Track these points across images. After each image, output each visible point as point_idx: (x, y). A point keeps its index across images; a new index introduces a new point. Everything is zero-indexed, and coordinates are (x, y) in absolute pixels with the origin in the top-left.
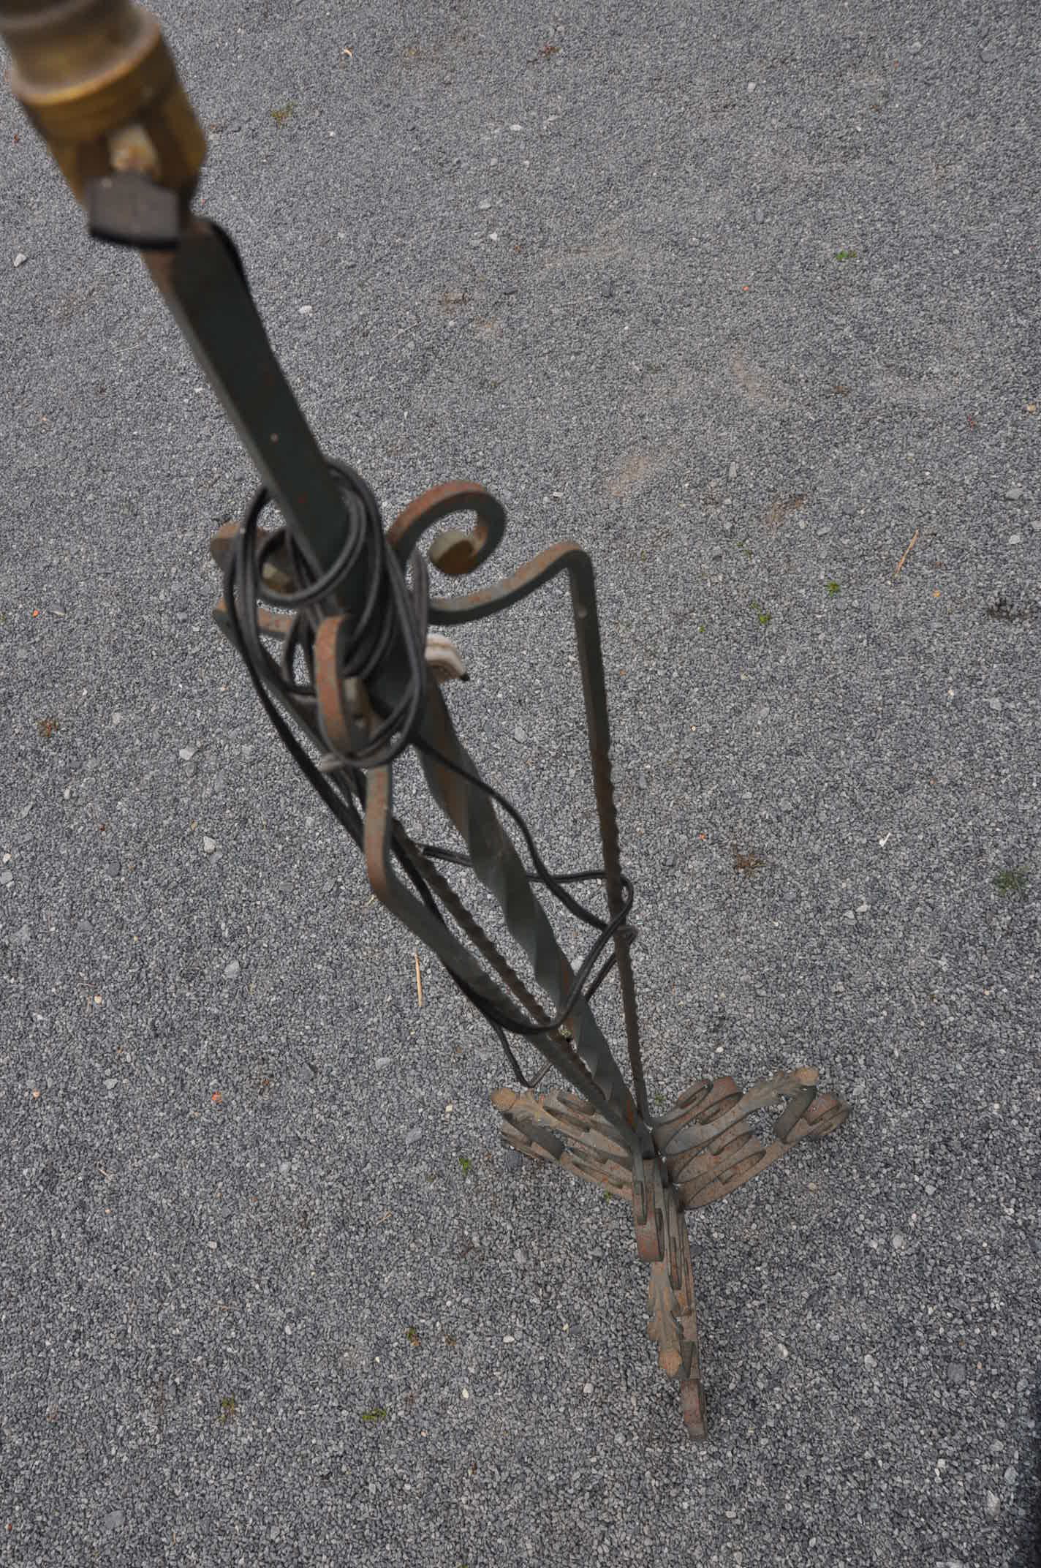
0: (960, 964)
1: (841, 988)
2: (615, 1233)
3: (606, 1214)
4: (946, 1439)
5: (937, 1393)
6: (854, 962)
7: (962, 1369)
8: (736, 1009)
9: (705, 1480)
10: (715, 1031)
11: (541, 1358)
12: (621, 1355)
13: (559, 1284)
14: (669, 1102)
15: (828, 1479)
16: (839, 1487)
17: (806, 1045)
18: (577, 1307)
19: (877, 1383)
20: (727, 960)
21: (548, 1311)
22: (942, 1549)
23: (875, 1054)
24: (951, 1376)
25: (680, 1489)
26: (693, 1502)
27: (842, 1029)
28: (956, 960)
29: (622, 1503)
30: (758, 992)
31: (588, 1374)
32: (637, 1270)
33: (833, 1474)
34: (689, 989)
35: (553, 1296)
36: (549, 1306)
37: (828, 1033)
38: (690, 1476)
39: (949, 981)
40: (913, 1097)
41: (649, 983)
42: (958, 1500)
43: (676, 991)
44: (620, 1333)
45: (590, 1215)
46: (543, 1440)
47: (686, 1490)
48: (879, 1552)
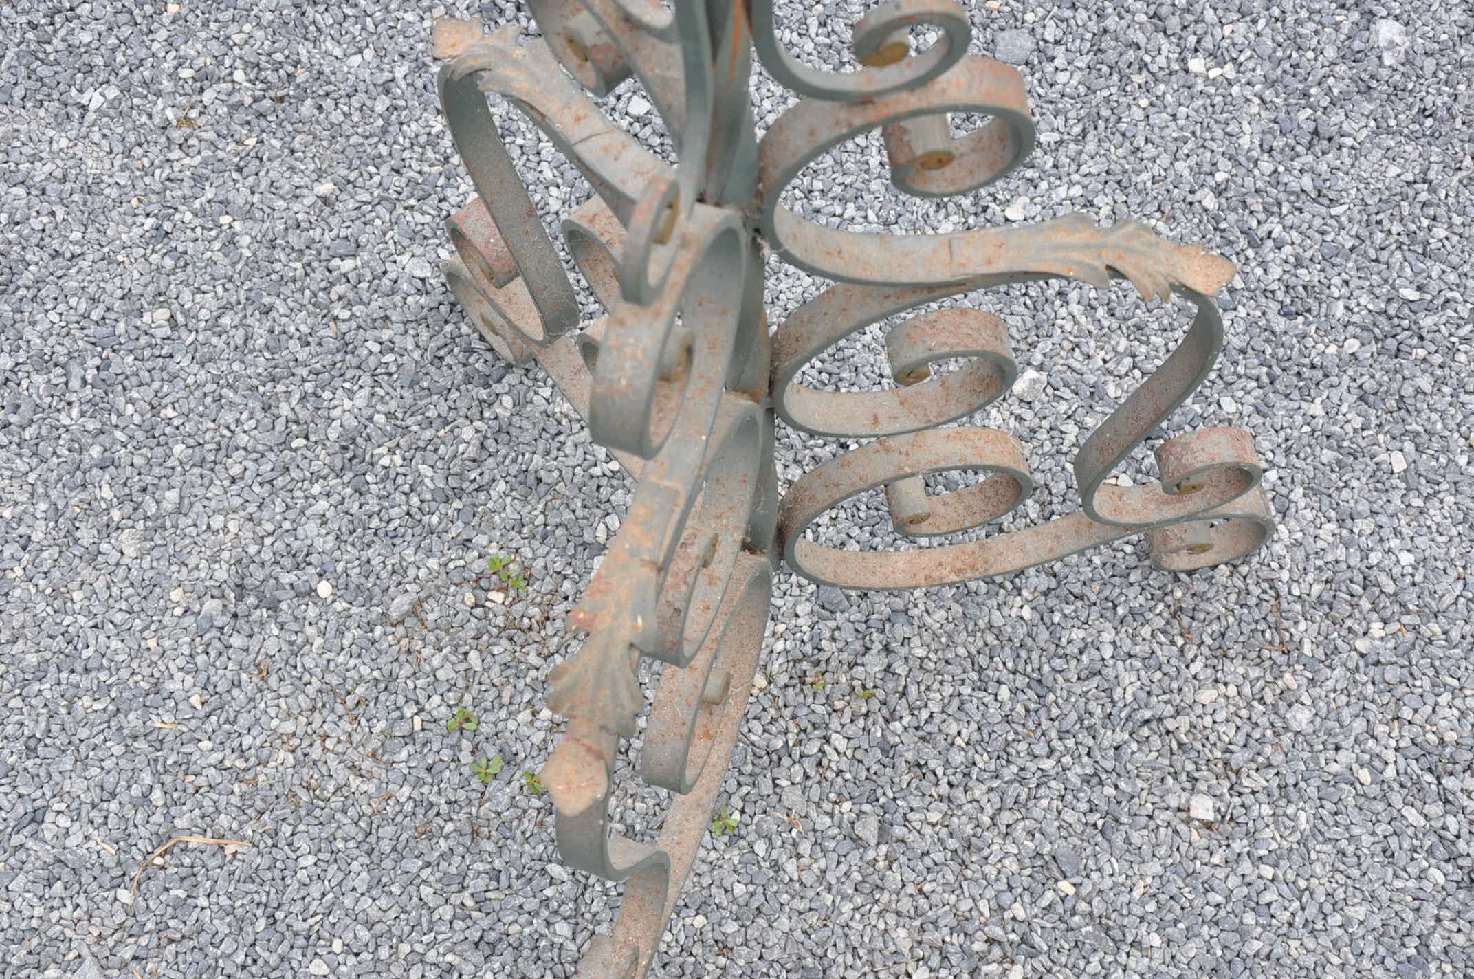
0: (99, 61)
1: (162, 314)
2: (815, 793)
3: (769, 825)
4: (1147, 59)
5: (1062, 77)
6: (92, 289)
7: (1006, 34)
8: (215, 559)
9: (1341, 522)
10: (274, 607)
11: (1156, 940)
12: (1109, 738)
13: (961, 925)
14: (468, 698)
15: (1276, 272)
16: (1288, 249)
17: (309, 387)
18: (1011, 865)
19: (1062, 192)
20: (77, 596)
21: (1037, 940)
22: (1356, 58)
23: (327, 237)
24: (1022, 55)
25: (1375, 571)
26: (1394, 543)
27: (267, 310)
28: (89, 70)
29: (1445, 699)
30: (168, 506)
31: (1168, 815)
32: (896, 726)
33: (1263, 264)
34: (156, 687)
35: (998, 932)
36: (1023, 940)
37: (278, 339)
38: (1341, 552)
39: (145, 84)
40: (430, 153)
41: (136, 791)
42: (1258, 34)
43: (163, 721)
44: (1056, 744)
45: (776, 866)
46: (1350, 911)
47: (1374, 558)
48: (1394, 170)
